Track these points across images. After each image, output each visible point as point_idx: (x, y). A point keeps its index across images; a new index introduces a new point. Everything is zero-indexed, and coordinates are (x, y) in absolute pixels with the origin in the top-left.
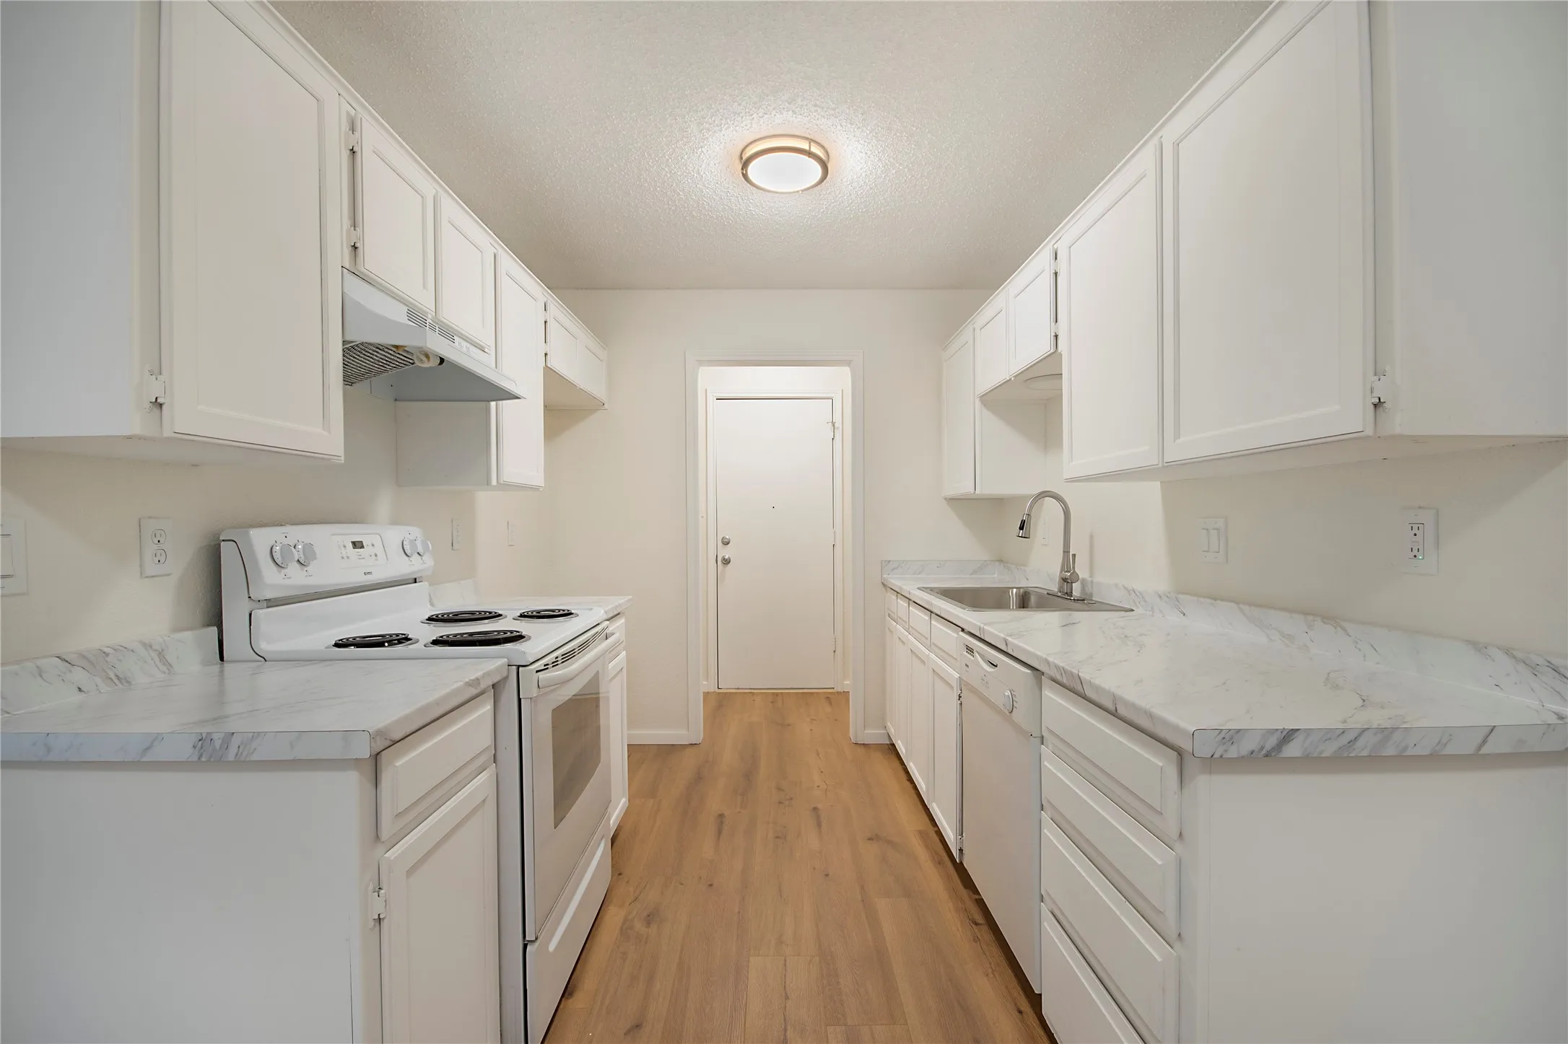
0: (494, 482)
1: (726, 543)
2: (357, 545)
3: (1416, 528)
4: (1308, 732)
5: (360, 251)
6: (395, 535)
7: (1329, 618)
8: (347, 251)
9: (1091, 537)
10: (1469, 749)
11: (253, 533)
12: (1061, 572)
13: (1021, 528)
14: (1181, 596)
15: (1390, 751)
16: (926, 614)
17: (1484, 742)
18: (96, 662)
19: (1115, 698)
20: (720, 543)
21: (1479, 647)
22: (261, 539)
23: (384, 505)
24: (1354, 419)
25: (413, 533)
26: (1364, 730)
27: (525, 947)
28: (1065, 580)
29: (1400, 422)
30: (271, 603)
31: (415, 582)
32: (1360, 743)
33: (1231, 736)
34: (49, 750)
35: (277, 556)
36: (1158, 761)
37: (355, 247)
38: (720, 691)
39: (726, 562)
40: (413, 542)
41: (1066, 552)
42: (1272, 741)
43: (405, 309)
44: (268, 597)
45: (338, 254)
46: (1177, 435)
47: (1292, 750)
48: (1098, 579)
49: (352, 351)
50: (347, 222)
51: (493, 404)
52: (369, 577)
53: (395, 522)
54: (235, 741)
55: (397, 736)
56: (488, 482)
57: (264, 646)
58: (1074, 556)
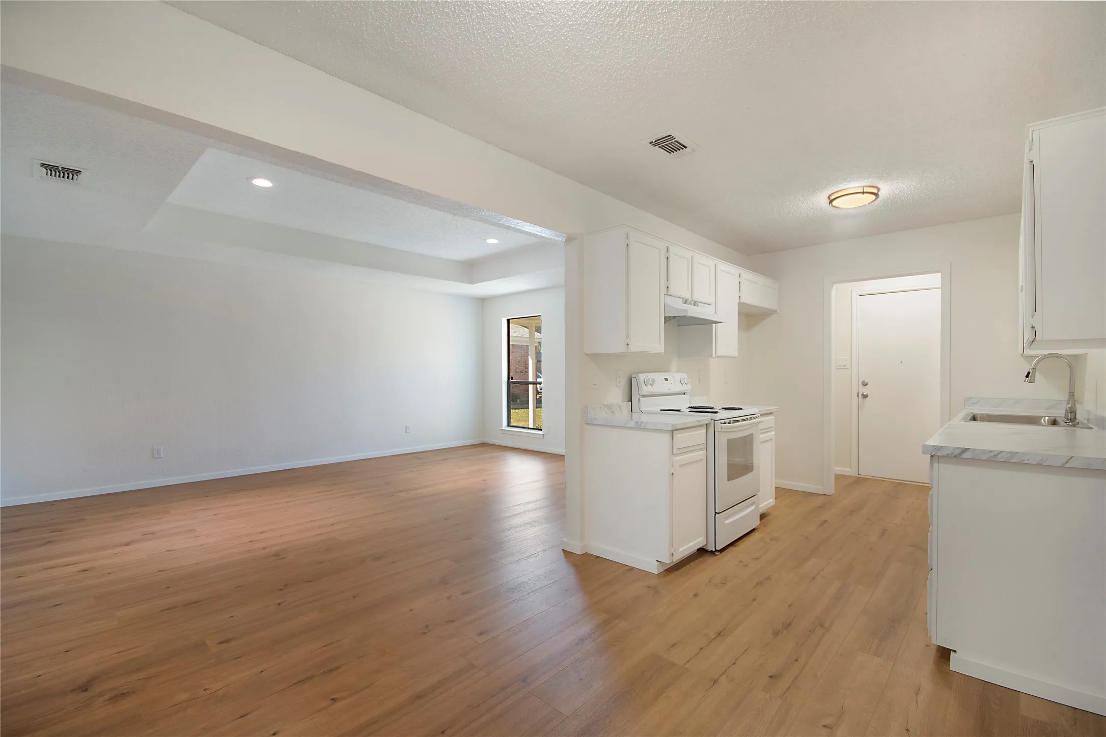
0: (714, 356)
1: (865, 384)
2: (666, 379)
5: (669, 288)
6: (678, 376)
8: (665, 289)
10: (1059, 464)
11: (640, 375)
13: (1027, 377)
17: (1067, 462)
18: (609, 407)
20: (860, 383)
22: (642, 377)
23: (674, 366)
25: (683, 376)
26: (1002, 452)
27: (715, 515)
30: (644, 396)
31: (685, 394)
32: (999, 456)
33: (939, 448)
35: (645, 382)
37: (668, 287)
38: (860, 476)
39: (865, 396)
40: (684, 379)
41: (1070, 392)
42: (957, 452)
43: (682, 300)
44: (644, 394)
45: (664, 290)
47: (967, 455)
49: (667, 319)
50: (666, 280)
51: (714, 325)
52: (669, 391)
53: (679, 371)
54: (643, 424)
55: (678, 428)
56: (711, 356)
57: (643, 409)
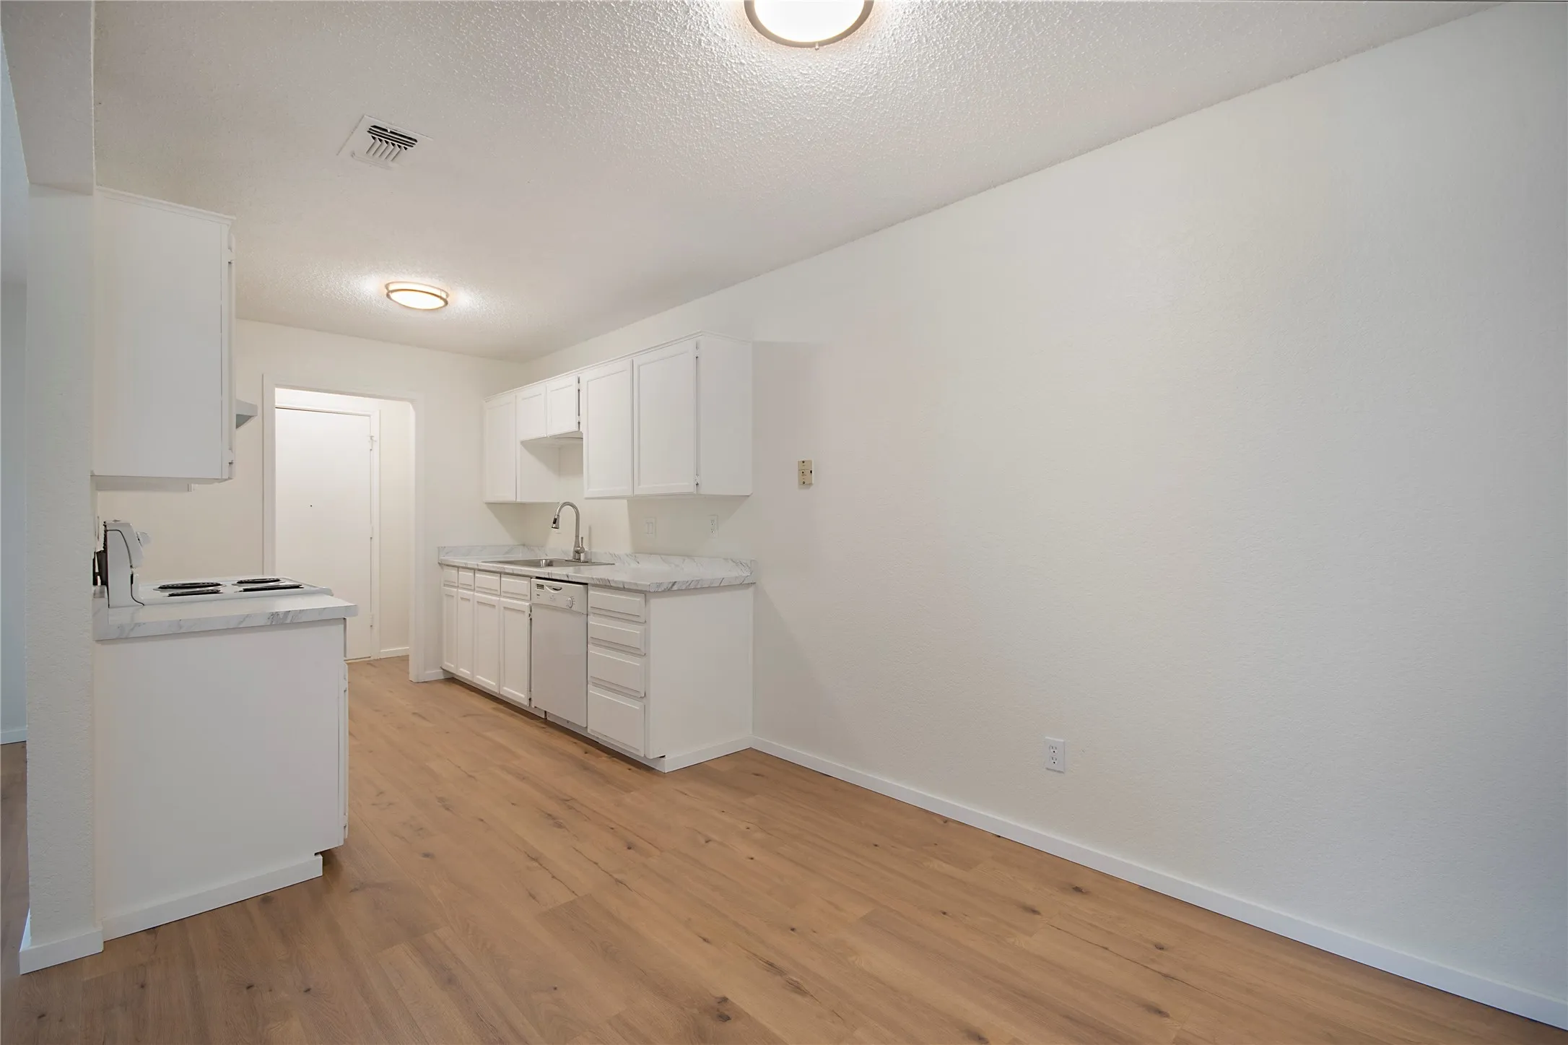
3: (713, 521)
4: (679, 582)
7: (689, 556)
9: (590, 528)
12: (575, 546)
13: (554, 523)
14: (637, 555)
15: (699, 586)
16: (496, 576)
19: (623, 583)
21: (726, 559)
24: (692, 489)
28: (577, 552)
29: (706, 490)
33: (659, 585)
34: (181, 628)
35: (140, 539)
36: (638, 599)
41: (577, 536)
42: (669, 586)
46: (639, 484)
47: (675, 588)
48: (594, 550)
58: (582, 538)
